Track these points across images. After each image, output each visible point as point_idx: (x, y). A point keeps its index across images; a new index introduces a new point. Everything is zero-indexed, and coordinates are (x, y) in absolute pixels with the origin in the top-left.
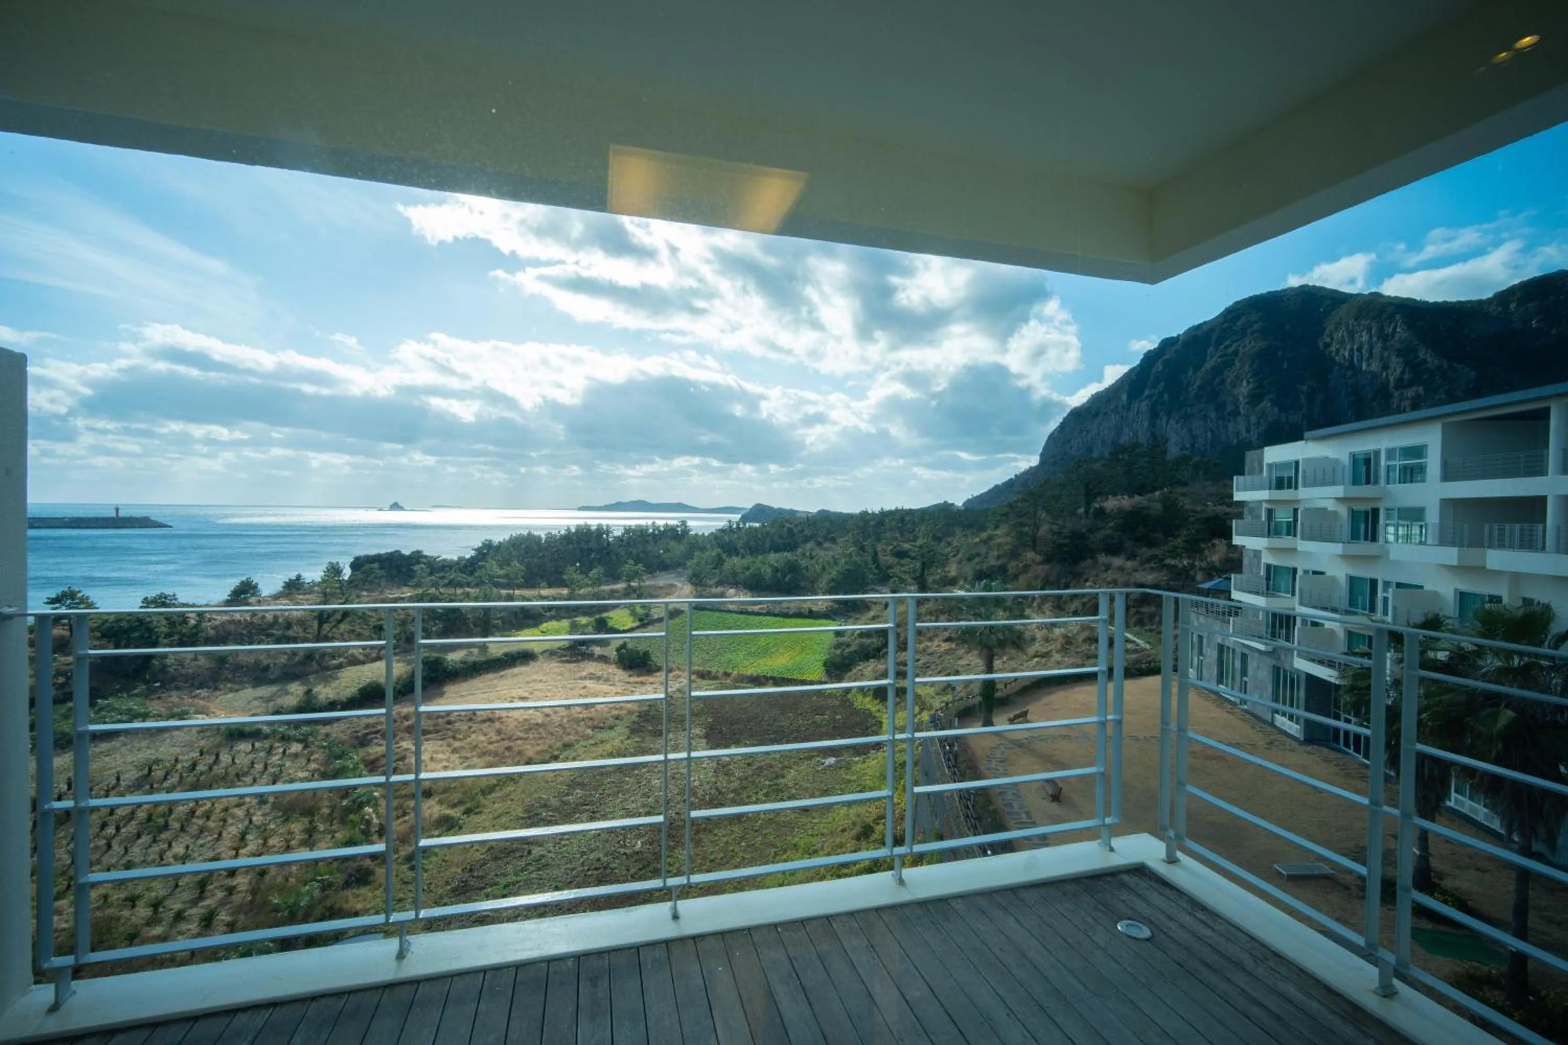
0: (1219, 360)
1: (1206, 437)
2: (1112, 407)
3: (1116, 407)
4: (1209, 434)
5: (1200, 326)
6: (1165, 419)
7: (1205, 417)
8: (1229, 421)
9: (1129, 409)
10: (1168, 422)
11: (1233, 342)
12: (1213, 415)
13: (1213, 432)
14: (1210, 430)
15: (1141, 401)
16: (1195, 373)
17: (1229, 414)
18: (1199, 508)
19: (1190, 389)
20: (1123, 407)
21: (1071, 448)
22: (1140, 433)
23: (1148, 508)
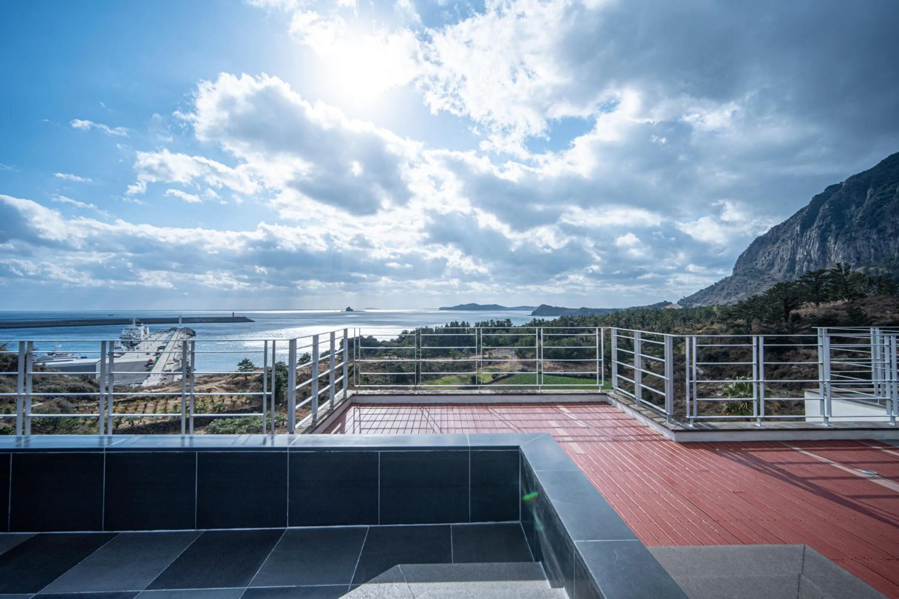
0: (878, 198)
1: (870, 252)
2: (788, 235)
3: (792, 235)
4: (872, 251)
5: (859, 175)
6: (832, 241)
7: (868, 239)
8: (890, 240)
9: (802, 236)
10: (835, 243)
11: (890, 184)
12: (875, 237)
13: (876, 250)
14: (873, 247)
15: (812, 230)
16: (857, 207)
17: (890, 236)
18: (878, 315)
19: (854, 219)
20: (797, 234)
21: (757, 264)
22: (812, 252)
23: (836, 315)
